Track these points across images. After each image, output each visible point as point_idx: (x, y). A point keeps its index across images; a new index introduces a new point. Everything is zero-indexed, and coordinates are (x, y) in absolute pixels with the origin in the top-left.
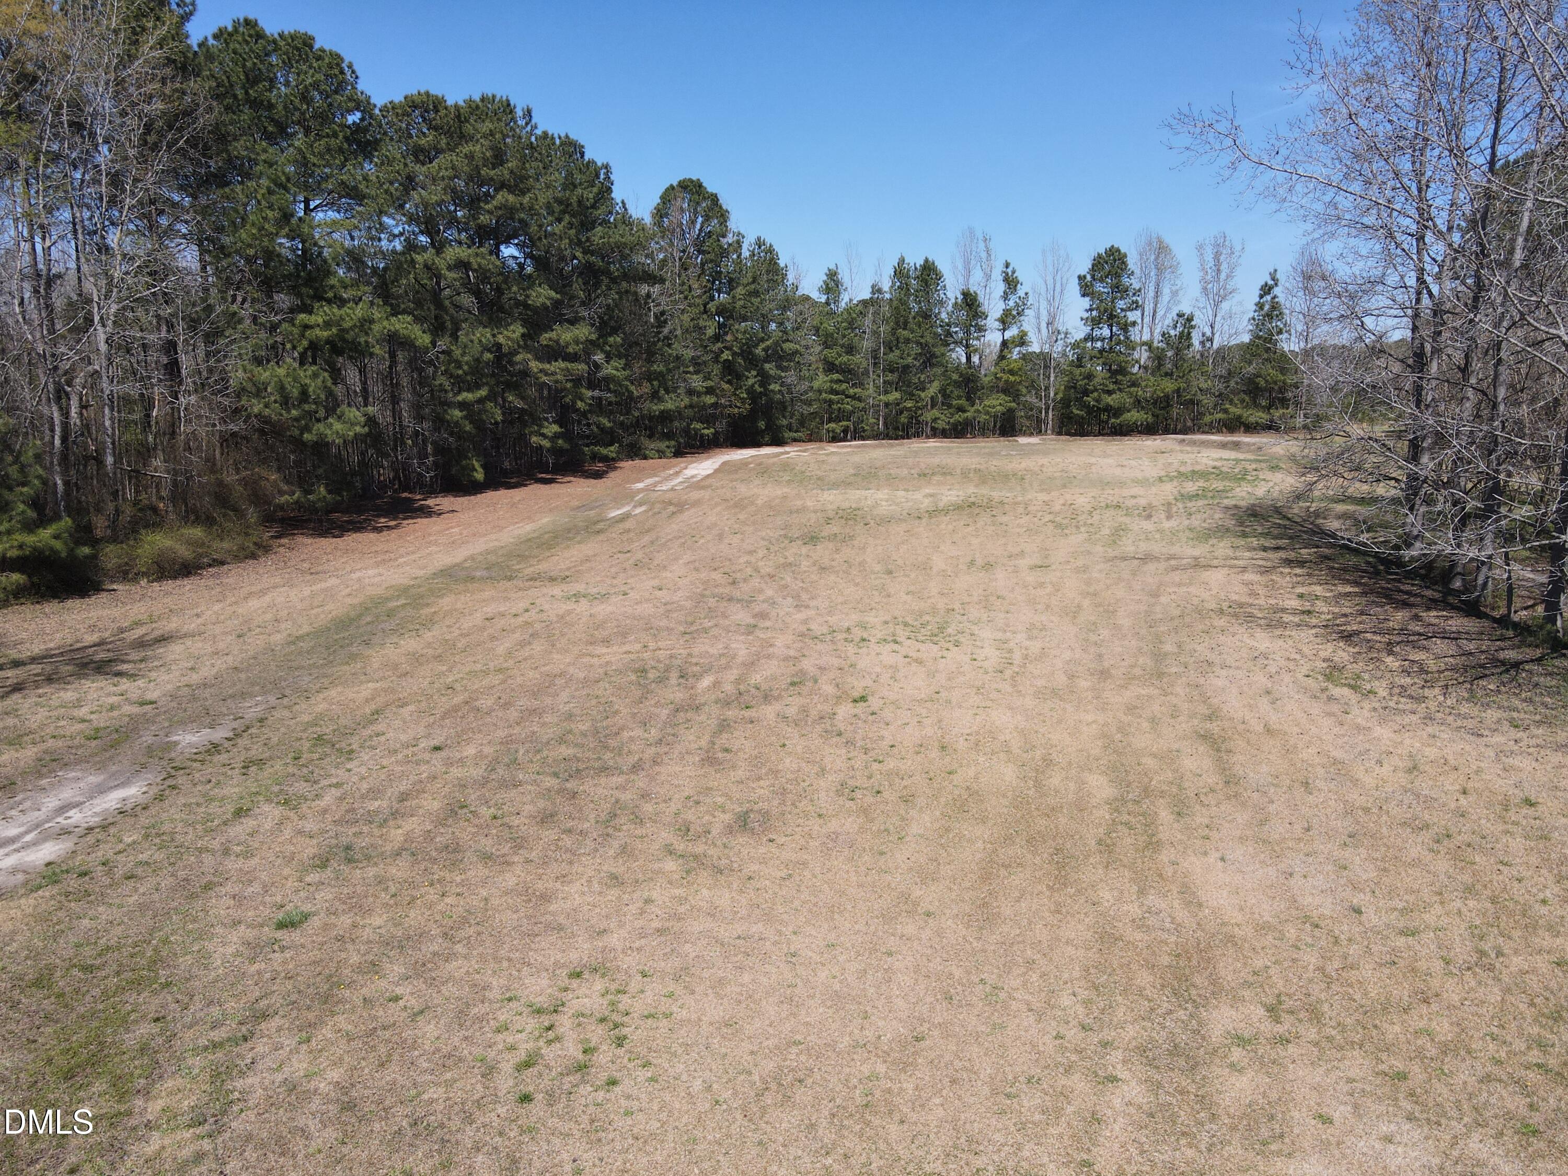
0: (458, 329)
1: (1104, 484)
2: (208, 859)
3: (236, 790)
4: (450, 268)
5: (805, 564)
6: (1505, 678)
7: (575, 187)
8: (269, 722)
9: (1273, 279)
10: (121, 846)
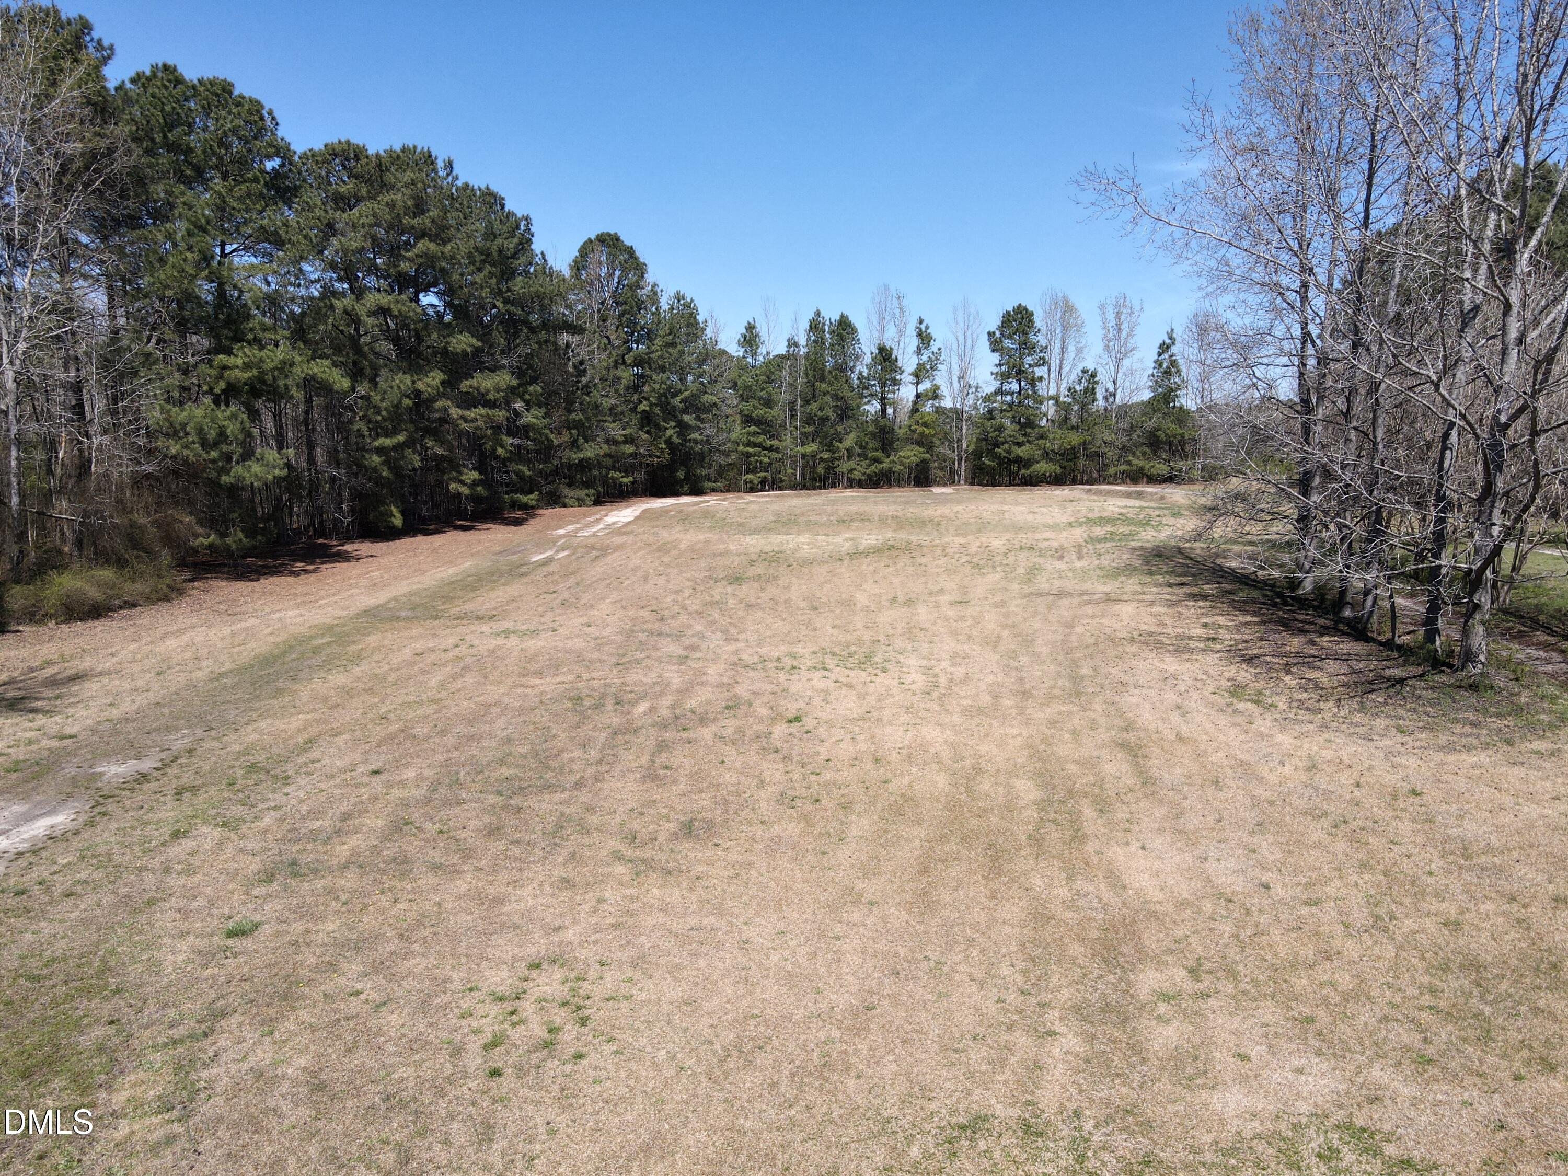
0: (376, 375)
1: (1018, 528)
2: (148, 878)
3: (172, 814)
4: (371, 314)
5: (731, 601)
6: (1392, 691)
7: (495, 237)
8: (199, 752)
9: (1170, 338)
10: (56, 868)
